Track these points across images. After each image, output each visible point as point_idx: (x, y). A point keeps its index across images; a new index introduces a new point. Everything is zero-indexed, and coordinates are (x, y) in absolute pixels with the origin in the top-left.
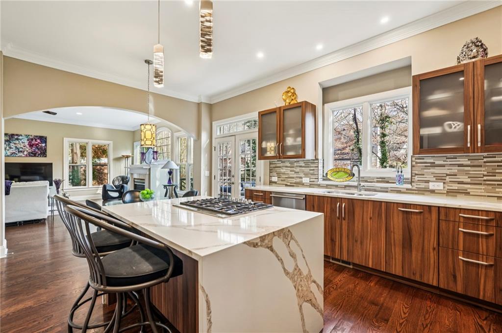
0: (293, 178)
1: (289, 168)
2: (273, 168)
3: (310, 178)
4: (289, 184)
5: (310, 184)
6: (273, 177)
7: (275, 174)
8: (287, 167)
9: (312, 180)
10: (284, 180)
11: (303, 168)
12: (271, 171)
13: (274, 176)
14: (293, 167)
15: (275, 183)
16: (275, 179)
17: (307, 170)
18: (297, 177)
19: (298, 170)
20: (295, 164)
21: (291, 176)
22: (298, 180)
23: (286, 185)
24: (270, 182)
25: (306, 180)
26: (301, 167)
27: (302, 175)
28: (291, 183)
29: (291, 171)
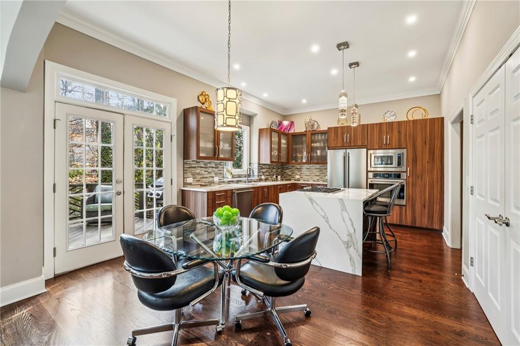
0: (207, 178)
1: (203, 169)
2: (187, 169)
3: (219, 177)
4: (203, 184)
5: (219, 182)
6: (188, 179)
7: (189, 174)
8: (201, 167)
9: (220, 178)
10: (199, 181)
11: (214, 169)
12: (185, 171)
13: (189, 177)
14: (207, 168)
15: (190, 184)
16: (190, 180)
17: (216, 170)
18: (210, 177)
19: (210, 170)
20: (209, 165)
21: (205, 176)
22: (211, 179)
23: (201, 185)
24: (184, 184)
25: (216, 179)
26: (212, 167)
27: (213, 175)
28: (205, 183)
29: (205, 171)
